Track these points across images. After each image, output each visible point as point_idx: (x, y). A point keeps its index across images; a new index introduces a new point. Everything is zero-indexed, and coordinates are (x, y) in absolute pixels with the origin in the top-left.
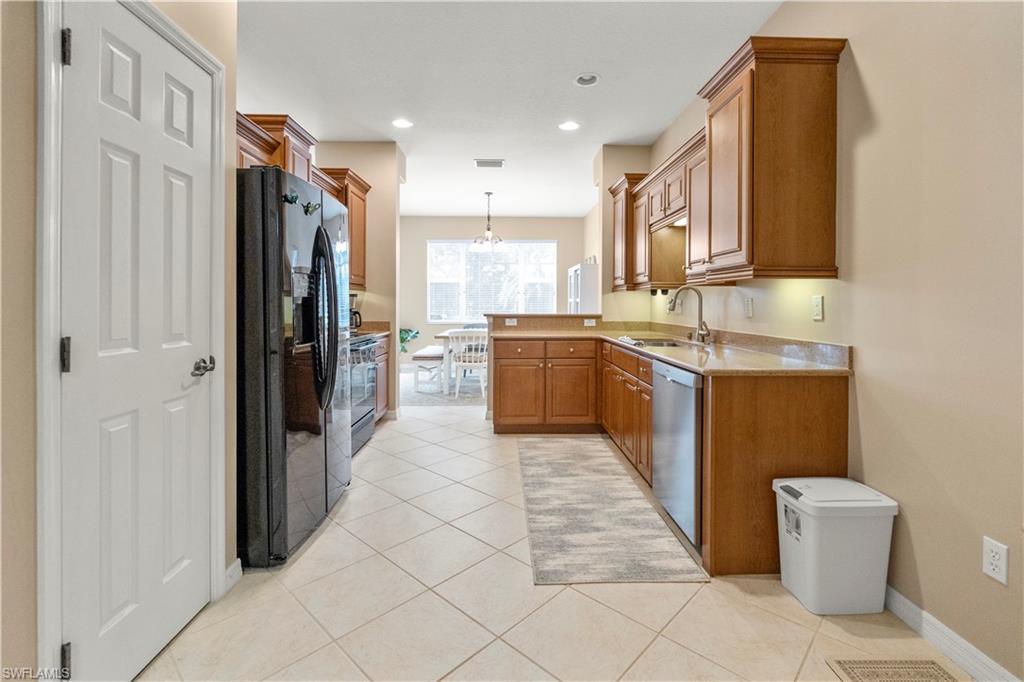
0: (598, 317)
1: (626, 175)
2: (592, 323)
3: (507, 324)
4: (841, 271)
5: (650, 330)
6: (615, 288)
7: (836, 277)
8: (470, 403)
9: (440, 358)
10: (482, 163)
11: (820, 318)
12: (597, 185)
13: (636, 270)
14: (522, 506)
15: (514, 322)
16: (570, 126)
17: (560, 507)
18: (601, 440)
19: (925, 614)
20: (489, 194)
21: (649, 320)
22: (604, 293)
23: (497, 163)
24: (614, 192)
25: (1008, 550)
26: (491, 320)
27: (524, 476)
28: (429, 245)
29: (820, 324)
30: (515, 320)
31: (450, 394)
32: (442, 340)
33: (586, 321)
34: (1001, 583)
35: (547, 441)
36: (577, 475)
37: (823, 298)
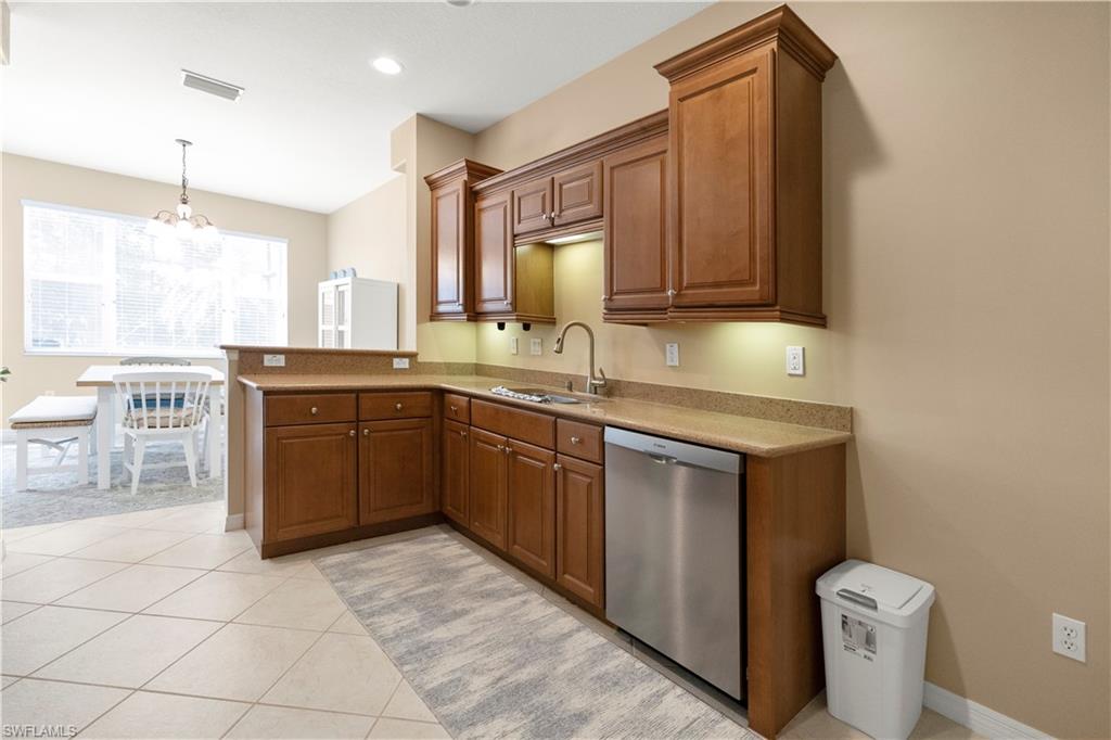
0: (412, 356)
1: (467, 161)
2: (404, 363)
3: (266, 363)
4: (832, 320)
5: (477, 374)
6: (435, 316)
7: (824, 326)
8: (170, 501)
9: (86, 421)
10: (194, 81)
11: (800, 372)
12: (401, 169)
13: (480, 294)
14: (430, 716)
15: (280, 361)
16: (387, 65)
17: (491, 692)
18: (445, 536)
19: (970, 703)
20: (185, 143)
21: (475, 362)
22: (419, 321)
23: (229, 92)
24: (432, 184)
25: (1086, 627)
26: (235, 356)
27: (384, 642)
28: (27, 210)
29: (801, 379)
30: (282, 357)
31: (113, 487)
32: (95, 388)
33: (396, 360)
34: (1080, 662)
35: (372, 557)
36: (464, 613)
37: (804, 349)
